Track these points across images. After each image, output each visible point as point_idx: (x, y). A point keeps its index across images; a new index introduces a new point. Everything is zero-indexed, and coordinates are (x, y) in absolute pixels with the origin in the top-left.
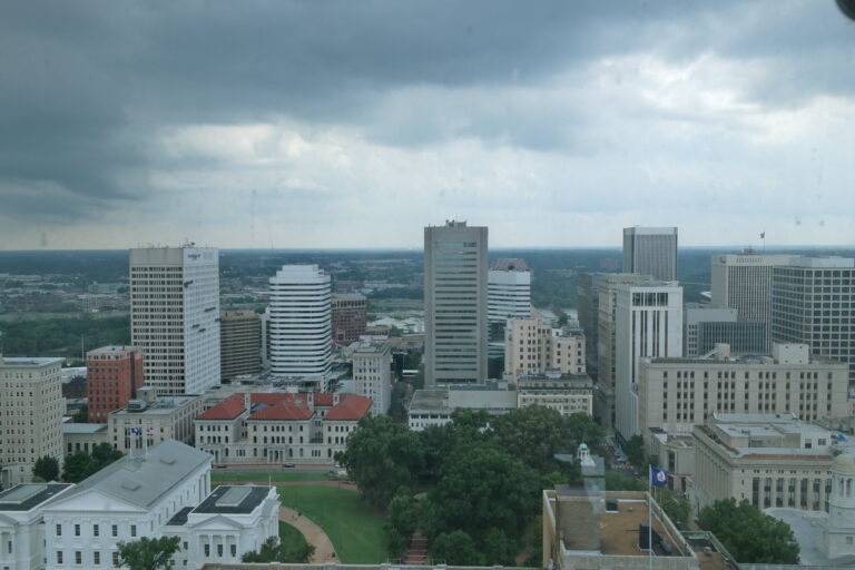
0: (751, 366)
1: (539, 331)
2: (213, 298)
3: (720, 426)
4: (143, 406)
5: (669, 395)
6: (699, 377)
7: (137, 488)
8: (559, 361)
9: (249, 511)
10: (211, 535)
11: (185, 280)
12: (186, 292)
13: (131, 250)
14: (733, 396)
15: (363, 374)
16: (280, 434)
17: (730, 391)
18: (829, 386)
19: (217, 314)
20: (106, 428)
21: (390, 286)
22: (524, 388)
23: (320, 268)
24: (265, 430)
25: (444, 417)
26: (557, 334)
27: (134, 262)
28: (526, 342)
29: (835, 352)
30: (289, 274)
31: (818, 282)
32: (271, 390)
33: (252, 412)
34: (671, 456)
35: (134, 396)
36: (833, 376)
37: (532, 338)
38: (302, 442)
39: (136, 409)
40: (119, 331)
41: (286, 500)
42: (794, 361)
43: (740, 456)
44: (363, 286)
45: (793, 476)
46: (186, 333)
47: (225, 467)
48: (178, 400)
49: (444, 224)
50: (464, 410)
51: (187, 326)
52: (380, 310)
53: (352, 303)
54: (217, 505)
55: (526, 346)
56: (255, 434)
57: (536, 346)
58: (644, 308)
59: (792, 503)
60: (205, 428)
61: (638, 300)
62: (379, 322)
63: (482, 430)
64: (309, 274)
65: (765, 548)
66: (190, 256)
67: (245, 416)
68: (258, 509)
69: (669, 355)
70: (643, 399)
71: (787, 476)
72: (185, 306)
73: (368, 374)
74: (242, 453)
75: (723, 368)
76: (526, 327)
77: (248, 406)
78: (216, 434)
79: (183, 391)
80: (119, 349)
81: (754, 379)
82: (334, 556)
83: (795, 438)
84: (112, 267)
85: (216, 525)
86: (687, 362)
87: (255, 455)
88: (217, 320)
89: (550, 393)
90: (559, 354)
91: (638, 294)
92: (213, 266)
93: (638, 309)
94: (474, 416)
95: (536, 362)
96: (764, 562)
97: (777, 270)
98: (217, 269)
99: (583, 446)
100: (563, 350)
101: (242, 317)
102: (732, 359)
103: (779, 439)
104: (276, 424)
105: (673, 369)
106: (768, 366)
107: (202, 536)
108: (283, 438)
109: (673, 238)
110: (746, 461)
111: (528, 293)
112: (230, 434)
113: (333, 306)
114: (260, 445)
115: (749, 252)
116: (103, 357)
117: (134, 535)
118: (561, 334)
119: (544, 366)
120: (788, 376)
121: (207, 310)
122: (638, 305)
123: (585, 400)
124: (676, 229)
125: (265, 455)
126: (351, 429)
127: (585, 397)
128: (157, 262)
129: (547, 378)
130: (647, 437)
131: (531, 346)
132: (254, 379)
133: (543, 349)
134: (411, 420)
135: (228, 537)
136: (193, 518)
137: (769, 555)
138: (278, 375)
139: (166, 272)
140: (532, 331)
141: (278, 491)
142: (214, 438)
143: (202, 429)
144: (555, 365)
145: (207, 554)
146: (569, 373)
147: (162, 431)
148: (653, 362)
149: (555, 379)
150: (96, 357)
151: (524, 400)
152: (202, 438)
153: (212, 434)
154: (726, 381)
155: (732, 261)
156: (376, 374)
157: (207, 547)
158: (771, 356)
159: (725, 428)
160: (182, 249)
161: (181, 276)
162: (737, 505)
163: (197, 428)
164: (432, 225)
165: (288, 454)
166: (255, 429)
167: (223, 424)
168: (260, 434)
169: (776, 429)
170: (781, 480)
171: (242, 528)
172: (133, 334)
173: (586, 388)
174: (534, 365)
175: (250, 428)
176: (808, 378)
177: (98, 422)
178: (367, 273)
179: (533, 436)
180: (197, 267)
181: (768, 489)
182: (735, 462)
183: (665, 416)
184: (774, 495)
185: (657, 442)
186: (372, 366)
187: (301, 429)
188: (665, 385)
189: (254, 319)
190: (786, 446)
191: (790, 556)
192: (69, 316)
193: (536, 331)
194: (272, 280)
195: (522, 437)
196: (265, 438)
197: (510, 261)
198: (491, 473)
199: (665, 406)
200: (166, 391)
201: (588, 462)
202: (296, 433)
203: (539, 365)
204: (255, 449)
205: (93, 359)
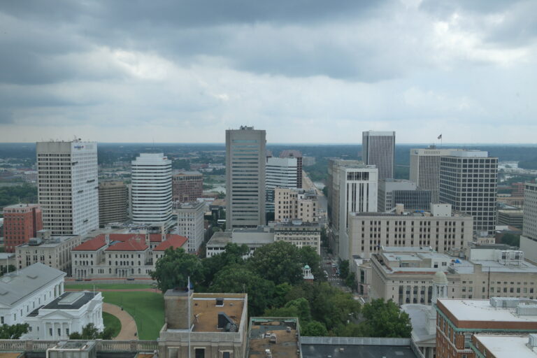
0: (415, 218)
1: (291, 195)
2: (93, 175)
3: (385, 254)
4: (39, 241)
5: (365, 236)
6: (384, 224)
7: (6, 293)
8: (301, 214)
9: (78, 308)
10: (53, 322)
11: (72, 161)
12: (73, 169)
13: (37, 143)
14: (404, 236)
15: (183, 222)
16: (126, 260)
17: (402, 233)
18: (462, 230)
19: (96, 184)
20: (14, 256)
22: (278, 231)
23: (164, 155)
24: (116, 257)
25: (222, 249)
26: (301, 197)
27: (40, 151)
28: (282, 202)
29: (469, 209)
30: (143, 159)
31: (465, 166)
32: (126, 232)
33: (110, 246)
34: (362, 273)
35: (35, 236)
36: (464, 224)
37: (286, 200)
38: (139, 264)
39: (33, 244)
40: (28, 194)
41: (106, 300)
42: (442, 215)
43: (392, 273)
44: (207, 167)
45: (423, 285)
46: (73, 196)
47: (90, 280)
48: (63, 239)
49: (238, 129)
50: (232, 244)
51: (74, 192)
52: (216, 182)
53: (193, 178)
54: (59, 304)
55: (282, 205)
56: (110, 259)
57: (289, 205)
58: (354, 182)
59: (422, 301)
60: (78, 256)
61: (350, 177)
63: (245, 257)
64: (159, 159)
65: (390, 328)
66: (75, 147)
67: (104, 248)
69: (369, 211)
70: (350, 239)
71: (420, 285)
72: (73, 179)
73: (187, 222)
74: (101, 271)
75: (399, 219)
76: (282, 193)
77: (108, 242)
78: (85, 260)
79: (72, 233)
80: (24, 206)
81: (417, 226)
83: (428, 262)
85: (56, 316)
86: (380, 215)
87: (110, 272)
88: (96, 188)
90: (302, 210)
91: (350, 173)
92: (93, 154)
93: (350, 182)
94: (239, 248)
95: (288, 215)
97: (444, 159)
98: (96, 156)
99: (307, 266)
100: (305, 207)
101: (115, 186)
102: (406, 213)
103: (419, 262)
104: (123, 253)
105: (368, 219)
106: (427, 218)
107: (47, 323)
108: (128, 262)
110: (395, 276)
111: (296, 172)
112: (94, 259)
114: (113, 267)
115: (433, 147)
116: (14, 211)
117: (2, 322)
118: (303, 197)
119: (293, 217)
120: (438, 224)
121: (88, 182)
122: (350, 179)
123: (316, 239)
124: (394, 133)
125: (117, 272)
126: (159, 256)
127: (316, 236)
128: (54, 151)
129: (293, 225)
130: (351, 262)
131: (286, 205)
132: (119, 225)
133: (293, 208)
134: (208, 251)
135: (64, 324)
136: (42, 312)
137: (393, 333)
138: (136, 223)
139: (60, 157)
140: (286, 196)
141: (103, 296)
142: (84, 262)
143: (76, 256)
144: (299, 217)
145: (51, 334)
146: (307, 222)
147: (50, 257)
148: (357, 215)
149: (298, 225)
150: (10, 211)
151: (278, 238)
152: (76, 262)
153: (82, 260)
154: (400, 227)
155: (422, 153)
156: (192, 222)
157: (51, 330)
158: (430, 212)
159: (387, 255)
160: (70, 143)
161: (69, 160)
162: (386, 302)
163: (73, 256)
164: (231, 129)
165: (131, 271)
166: (110, 257)
167: (89, 253)
168: (114, 259)
169: (418, 256)
170: (416, 287)
171: (73, 318)
172: (39, 196)
173: (316, 231)
174: (287, 217)
175: (107, 256)
176: (450, 225)
177: (11, 252)
178: (211, 159)
179: (274, 261)
180: (81, 154)
181: (408, 292)
182: (388, 276)
183: (363, 248)
185: (355, 263)
186: (190, 217)
187: (139, 256)
188: (363, 229)
189: (122, 188)
190: (423, 267)
191: (406, 333)
192: (16, 184)
193: (289, 196)
194: (133, 163)
195: (266, 261)
196: (116, 262)
197: (290, 152)
198: (237, 283)
199: (363, 242)
200: (60, 233)
201: (310, 276)
202: (136, 259)
203: (291, 217)
204: (110, 269)
205: (7, 212)
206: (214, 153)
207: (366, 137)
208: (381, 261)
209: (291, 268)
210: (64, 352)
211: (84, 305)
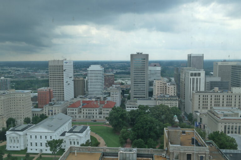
0: (225, 94)
1: (163, 84)
2: (72, 74)
3: (215, 111)
4: (53, 104)
5: (200, 102)
6: (209, 97)
7: (52, 126)
8: (169, 92)
9: (82, 133)
10: (72, 139)
11: (64, 69)
12: (64, 72)
13: (49, 61)
14: (219, 102)
15: (113, 95)
16: (90, 112)
19: (73, 78)
20: (43, 110)
21: (121, 71)
22: (158, 100)
23: (101, 66)
24: (86, 110)
25: (136, 107)
26: (168, 84)
27: (50, 64)
30: (92, 68)
32: (88, 100)
33: (82, 106)
34: (201, 119)
35: (50, 101)
37: (161, 86)
38: (96, 114)
39: (51, 105)
40: (46, 83)
41: (92, 130)
42: (237, 92)
43: (221, 119)
44: (113, 71)
45: (236, 125)
46: (64, 84)
47: (75, 121)
48: (62, 102)
49: (136, 53)
50: (142, 106)
51: (65, 82)
52: (118, 77)
53: (110, 76)
54: (73, 131)
55: (159, 88)
56: (83, 112)
57: (162, 88)
58: (194, 77)
59: (236, 133)
60: (70, 110)
61: (192, 75)
62: (117, 81)
63: (147, 111)
64: (98, 67)
65: (227, 145)
66: (65, 63)
68: (85, 132)
69: (201, 91)
70: (193, 103)
71: (234, 125)
72: (64, 76)
73: (115, 96)
74: (80, 117)
75: (216, 94)
76: (159, 83)
77: (81, 104)
78: (73, 112)
79: (64, 100)
80: (46, 88)
81: (225, 97)
82: (105, 145)
83: (237, 114)
84: (44, 66)
86: (206, 92)
87: (84, 117)
88: (73, 80)
89: (166, 101)
90: (169, 90)
91: (192, 73)
92: (71, 65)
93: (192, 77)
94: (144, 107)
96: (228, 149)
97: (233, 66)
98: (73, 66)
99: (175, 116)
101: (79, 80)
102: (219, 92)
103: (232, 114)
104: (89, 109)
105: (201, 95)
106: (230, 94)
107: (69, 139)
108: (91, 113)
109: (202, 57)
110: (223, 121)
111: (160, 73)
112: (77, 112)
113: (105, 76)
114: (85, 115)
115: (225, 61)
116: (42, 90)
117: (51, 138)
118: (169, 84)
119: (164, 93)
120: (235, 96)
121: (70, 78)
122: (192, 76)
123: (176, 103)
124: (203, 54)
125: (86, 117)
126: (110, 111)
128: (56, 64)
129: (165, 97)
130: (194, 114)
131: (161, 88)
132: (83, 97)
133: (164, 89)
134: (127, 108)
135: (76, 139)
136: (67, 134)
137: (228, 147)
138: (90, 95)
139: (59, 67)
140: (161, 84)
141: (90, 128)
143: (69, 110)
144: (168, 93)
145: (71, 144)
146: (172, 95)
147: (58, 110)
148: (196, 92)
149: (168, 97)
150: (40, 90)
151: (159, 103)
152: (69, 112)
153: (72, 112)
154: (217, 99)
155: (220, 64)
156: (117, 96)
157: (71, 142)
158: (231, 91)
159: (216, 111)
160: (63, 61)
161: (63, 68)
162: (220, 133)
163: (68, 110)
164: (133, 54)
165: (93, 117)
166: (83, 110)
167: (75, 109)
168: (85, 112)
169: (232, 112)
170: (233, 126)
171: (80, 137)
172: (50, 84)
173: (176, 100)
174: (161, 93)
175: (82, 110)
177: (41, 108)
178: (114, 67)
179: (161, 113)
180: (67, 66)
181: (229, 128)
182: (219, 121)
183: (199, 108)
184: (231, 130)
185: (197, 115)
186: (116, 93)
187: (96, 110)
188: (199, 99)
189: (83, 80)
190: (235, 117)
191: (235, 147)
192: (32, 79)
193: (162, 84)
194: (88, 69)
195: (158, 113)
196: (86, 113)
197: (155, 64)
198: (149, 123)
199: (199, 105)
200: (59, 100)
201: (177, 120)
202: (95, 112)
203: (163, 93)
204: (84, 116)
205: (39, 91)
206: (115, 65)
207: (190, 57)
208: (213, 114)
209: (170, 117)
210: (126, 153)
211: (84, 132)
